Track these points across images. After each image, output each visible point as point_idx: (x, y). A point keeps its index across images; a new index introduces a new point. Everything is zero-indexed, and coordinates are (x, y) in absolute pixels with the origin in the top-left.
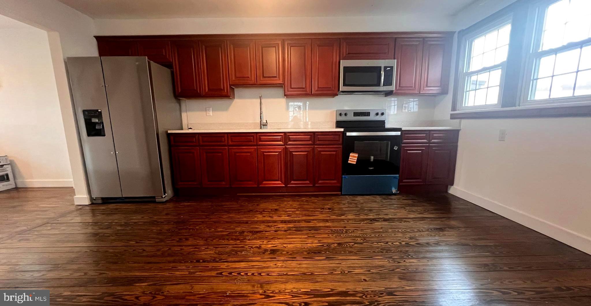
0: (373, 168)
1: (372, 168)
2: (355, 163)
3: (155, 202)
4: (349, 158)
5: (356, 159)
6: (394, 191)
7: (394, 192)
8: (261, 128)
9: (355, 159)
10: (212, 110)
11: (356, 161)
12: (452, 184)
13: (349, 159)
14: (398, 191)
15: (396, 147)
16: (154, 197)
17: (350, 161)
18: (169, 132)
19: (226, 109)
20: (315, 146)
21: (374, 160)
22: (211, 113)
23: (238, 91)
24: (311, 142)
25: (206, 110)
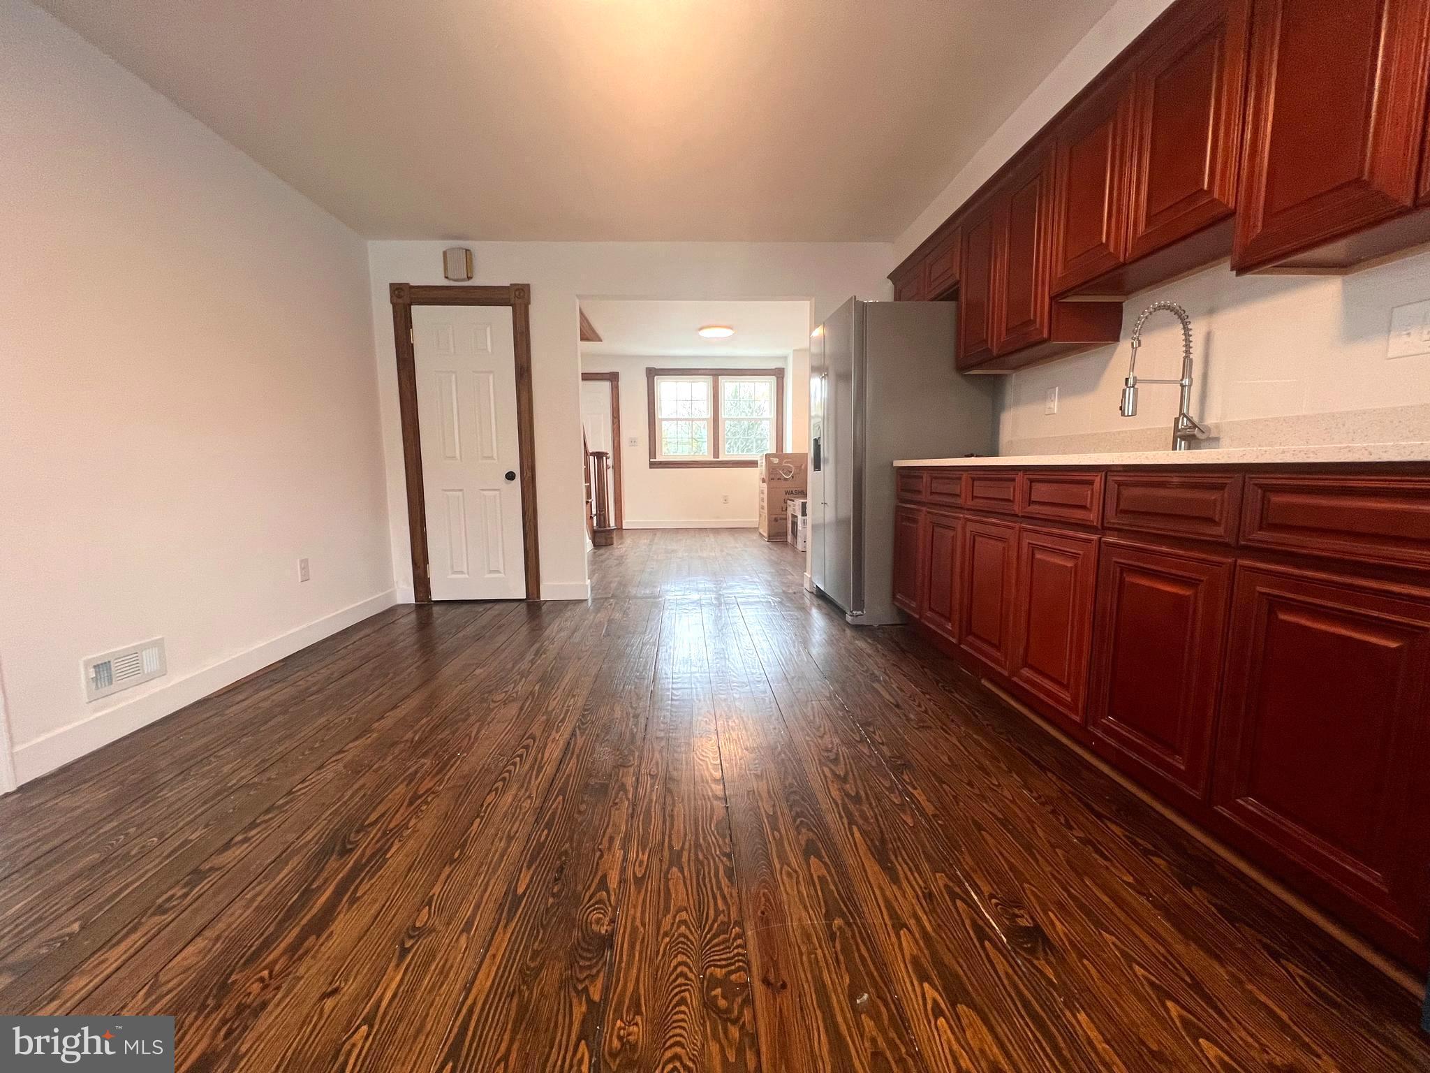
3: (844, 619)
8: (1174, 448)
10: (1059, 395)
22: (1055, 405)
23: (1132, 310)
24: (1220, 530)
25: (1045, 397)
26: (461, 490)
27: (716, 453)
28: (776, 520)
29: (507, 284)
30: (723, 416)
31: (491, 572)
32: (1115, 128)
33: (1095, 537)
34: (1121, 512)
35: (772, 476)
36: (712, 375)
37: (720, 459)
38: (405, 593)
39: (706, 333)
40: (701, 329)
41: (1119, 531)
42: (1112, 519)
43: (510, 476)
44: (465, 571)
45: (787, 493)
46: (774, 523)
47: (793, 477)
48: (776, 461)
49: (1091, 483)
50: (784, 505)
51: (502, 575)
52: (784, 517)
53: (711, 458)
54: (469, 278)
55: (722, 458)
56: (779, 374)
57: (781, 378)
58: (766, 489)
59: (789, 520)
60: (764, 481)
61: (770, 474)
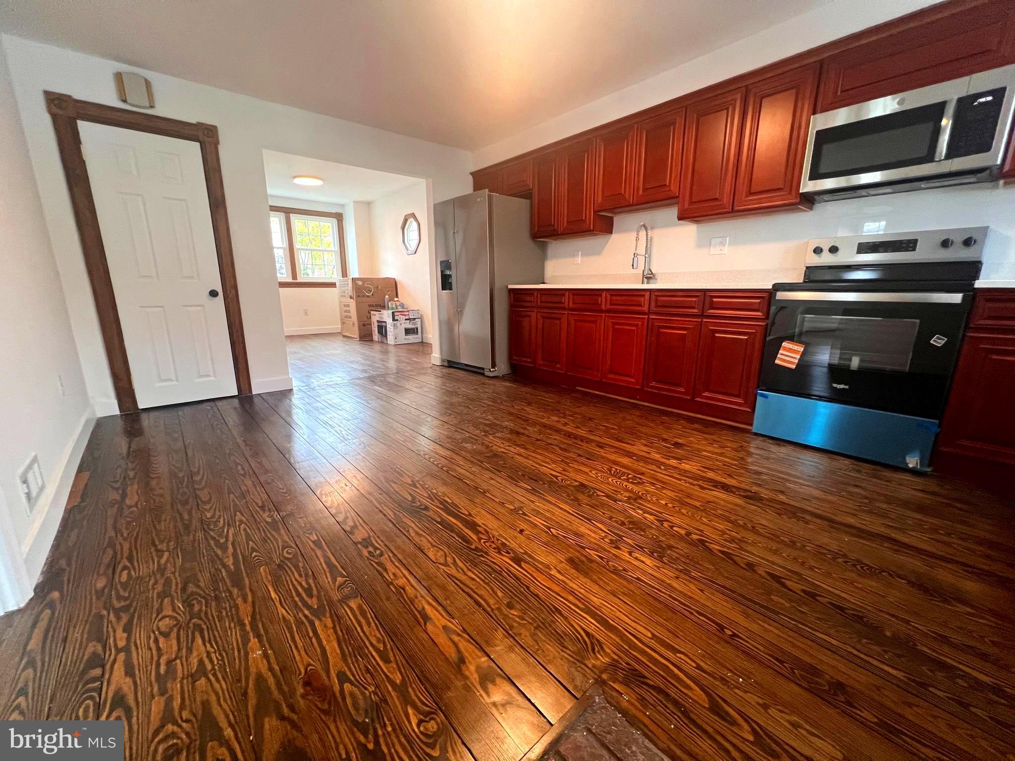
1: (842, 386)
2: (794, 367)
3: (483, 374)
4: (777, 353)
5: (799, 357)
6: (912, 462)
7: (910, 466)
8: (643, 283)
9: (795, 358)
10: (582, 256)
11: (797, 361)
13: (779, 356)
14: (930, 465)
15: (938, 338)
16: (483, 369)
17: (781, 359)
18: (510, 287)
19: (598, 252)
20: (705, 320)
21: (860, 366)
22: (579, 259)
23: (618, 220)
24: (696, 311)
25: (574, 255)
26: (161, 307)
27: (294, 276)
28: (364, 325)
29: (193, 121)
30: (297, 247)
31: (201, 376)
32: (628, 143)
33: (646, 317)
34: (656, 306)
35: (358, 294)
36: (284, 212)
38: (108, 406)
39: (297, 181)
40: (295, 177)
41: (657, 314)
42: (653, 309)
43: (213, 294)
44: (174, 378)
45: (370, 306)
46: (362, 327)
47: (373, 295)
48: (360, 283)
49: (644, 296)
50: (369, 315)
51: (212, 378)
52: (370, 323)
53: (290, 280)
54: (152, 107)
55: (299, 280)
56: (339, 217)
57: (342, 220)
58: (353, 304)
59: (376, 324)
60: (351, 298)
61: (356, 293)
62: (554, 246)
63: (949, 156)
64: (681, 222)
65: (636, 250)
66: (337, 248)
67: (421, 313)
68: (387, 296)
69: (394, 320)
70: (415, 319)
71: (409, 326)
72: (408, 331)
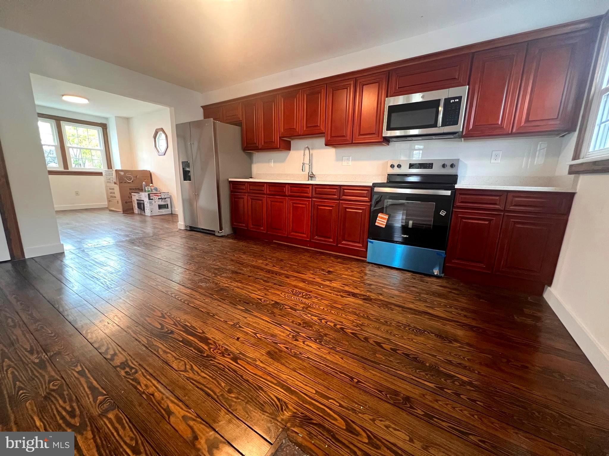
0: (408, 236)
1: (406, 236)
2: (384, 226)
3: (214, 235)
4: (376, 219)
5: (386, 221)
6: (436, 272)
7: (435, 274)
8: (308, 180)
9: (384, 222)
10: (274, 162)
11: (385, 224)
12: (550, 284)
13: (377, 221)
14: (443, 273)
15: (443, 212)
16: (214, 231)
17: (378, 223)
18: (230, 180)
19: (283, 161)
20: (341, 202)
21: (413, 225)
22: (272, 164)
23: (294, 143)
24: (336, 197)
25: (269, 162)
27: (66, 167)
28: (126, 202)
30: (68, 146)
32: (296, 99)
34: (316, 194)
35: (121, 181)
36: (55, 119)
37: (69, 170)
39: (66, 98)
40: (63, 95)
41: (316, 198)
42: (314, 195)
45: (130, 189)
46: (125, 204)
47: (132, 182)
48: (122, 173)
49: (309, 188)
50: (130, 195)
52: (131, 201)
53: (63, 170)
55: (71, 169)
56: (104, 126)
57: (106, 129)
58: (117, 188)
59: (136, 202)
60: (115, 183)
61: (120, 180)
62: (257, 156)
63: (442, 126)
64: (327, 147)
65: (304, 161)
66: (102, 147)
67: (170, 194)
68: (144, 183)
69: (149, 199)
70: (166, 198)
71: (162, 203)
72: (160, 207)
